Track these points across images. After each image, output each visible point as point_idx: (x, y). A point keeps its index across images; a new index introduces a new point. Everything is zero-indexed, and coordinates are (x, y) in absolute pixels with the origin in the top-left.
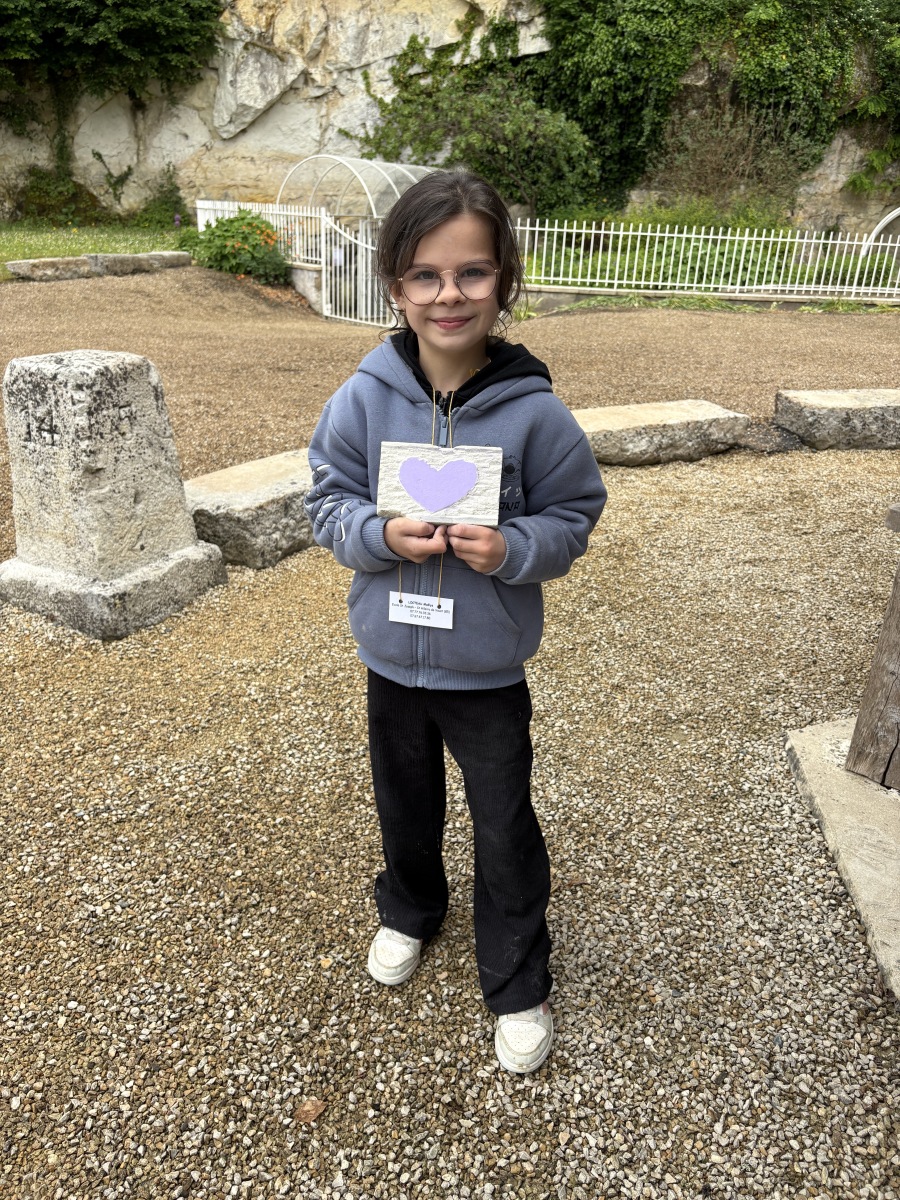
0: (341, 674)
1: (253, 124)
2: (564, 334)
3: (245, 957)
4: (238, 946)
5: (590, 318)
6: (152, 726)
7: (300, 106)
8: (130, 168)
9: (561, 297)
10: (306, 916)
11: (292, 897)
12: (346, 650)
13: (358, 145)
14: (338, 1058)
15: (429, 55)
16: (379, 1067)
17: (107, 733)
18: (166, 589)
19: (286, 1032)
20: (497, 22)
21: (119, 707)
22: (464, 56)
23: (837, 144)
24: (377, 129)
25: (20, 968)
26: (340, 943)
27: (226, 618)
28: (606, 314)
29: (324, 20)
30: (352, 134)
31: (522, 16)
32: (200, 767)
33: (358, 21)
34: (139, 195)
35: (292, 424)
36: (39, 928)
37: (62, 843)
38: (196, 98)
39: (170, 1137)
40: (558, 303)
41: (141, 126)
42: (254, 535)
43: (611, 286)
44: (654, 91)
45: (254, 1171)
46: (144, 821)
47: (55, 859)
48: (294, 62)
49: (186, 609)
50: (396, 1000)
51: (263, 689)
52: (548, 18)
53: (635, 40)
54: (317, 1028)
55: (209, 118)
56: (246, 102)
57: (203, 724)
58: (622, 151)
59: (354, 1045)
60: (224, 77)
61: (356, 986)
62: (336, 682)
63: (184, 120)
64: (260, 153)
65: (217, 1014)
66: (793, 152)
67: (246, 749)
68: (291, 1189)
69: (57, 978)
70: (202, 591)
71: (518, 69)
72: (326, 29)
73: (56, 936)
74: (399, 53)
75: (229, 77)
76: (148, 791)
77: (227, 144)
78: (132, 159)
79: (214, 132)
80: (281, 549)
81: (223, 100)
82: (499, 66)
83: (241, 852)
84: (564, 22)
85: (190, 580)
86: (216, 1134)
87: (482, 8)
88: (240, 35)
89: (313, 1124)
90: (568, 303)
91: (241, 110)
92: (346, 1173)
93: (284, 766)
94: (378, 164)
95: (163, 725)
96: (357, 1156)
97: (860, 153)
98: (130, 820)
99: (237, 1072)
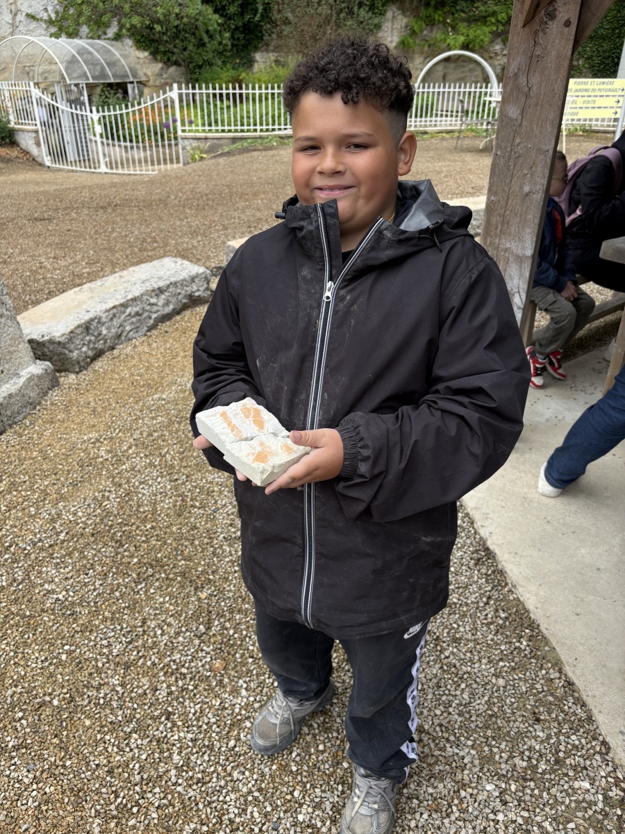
0: (156, 434)
2: (232, 172)
3: (156, 603)
4: (149, 598)
5: (246, 157)
6: (47, 486)
9: (222, 142)
10: (183, 574)
11: (171, 566)
12: (153, 418)
13: (44, 26)
14: (225, 640)
16: (247, 639)
17: (19, 495)
18: (24, 396)
19: (193, 634)
21: (20, 478)
23: (389, 15)
24: (57, 13)
25: (26, 636)
26: (207, 584)
27: (67, 410)
28: (256, 153)
30: (38, 17)
32: (89, 505)
35: (62, 263)
36: (28, 613)
37: (20, 565)
39: (149, 696)
40: (221, 146)
42: (71, 351)
43: (255, 130)
45: (200, 700)
46: (66, 543)
47: (20, 575)
49: (38, 407)
50: (247, 606)
51: (108, 452)
54: (209, 628)
57: (79, 479)
58: (244, 24)
59: (231, 632)
61: (223, 604)
62: (154, 440)
65: (152, 634)
66: (362, 23)
67: (112, 489)
68: (221, 703)
69: (51, 637)
70: (45, 394)
73: (39, 616)
76: (61, 525)
80: (89, 357)
83: (132, 549)
85: (36, 388)
86: (173, 688)
89: (223, 672)
90: (227, 146)
92: (246, 689)
93: (140, 495)
94: (63, 41)
95: (54, 484)
96: (249, 681)
97: (405, 20)
98: (57, 544)
99: (174, 658)
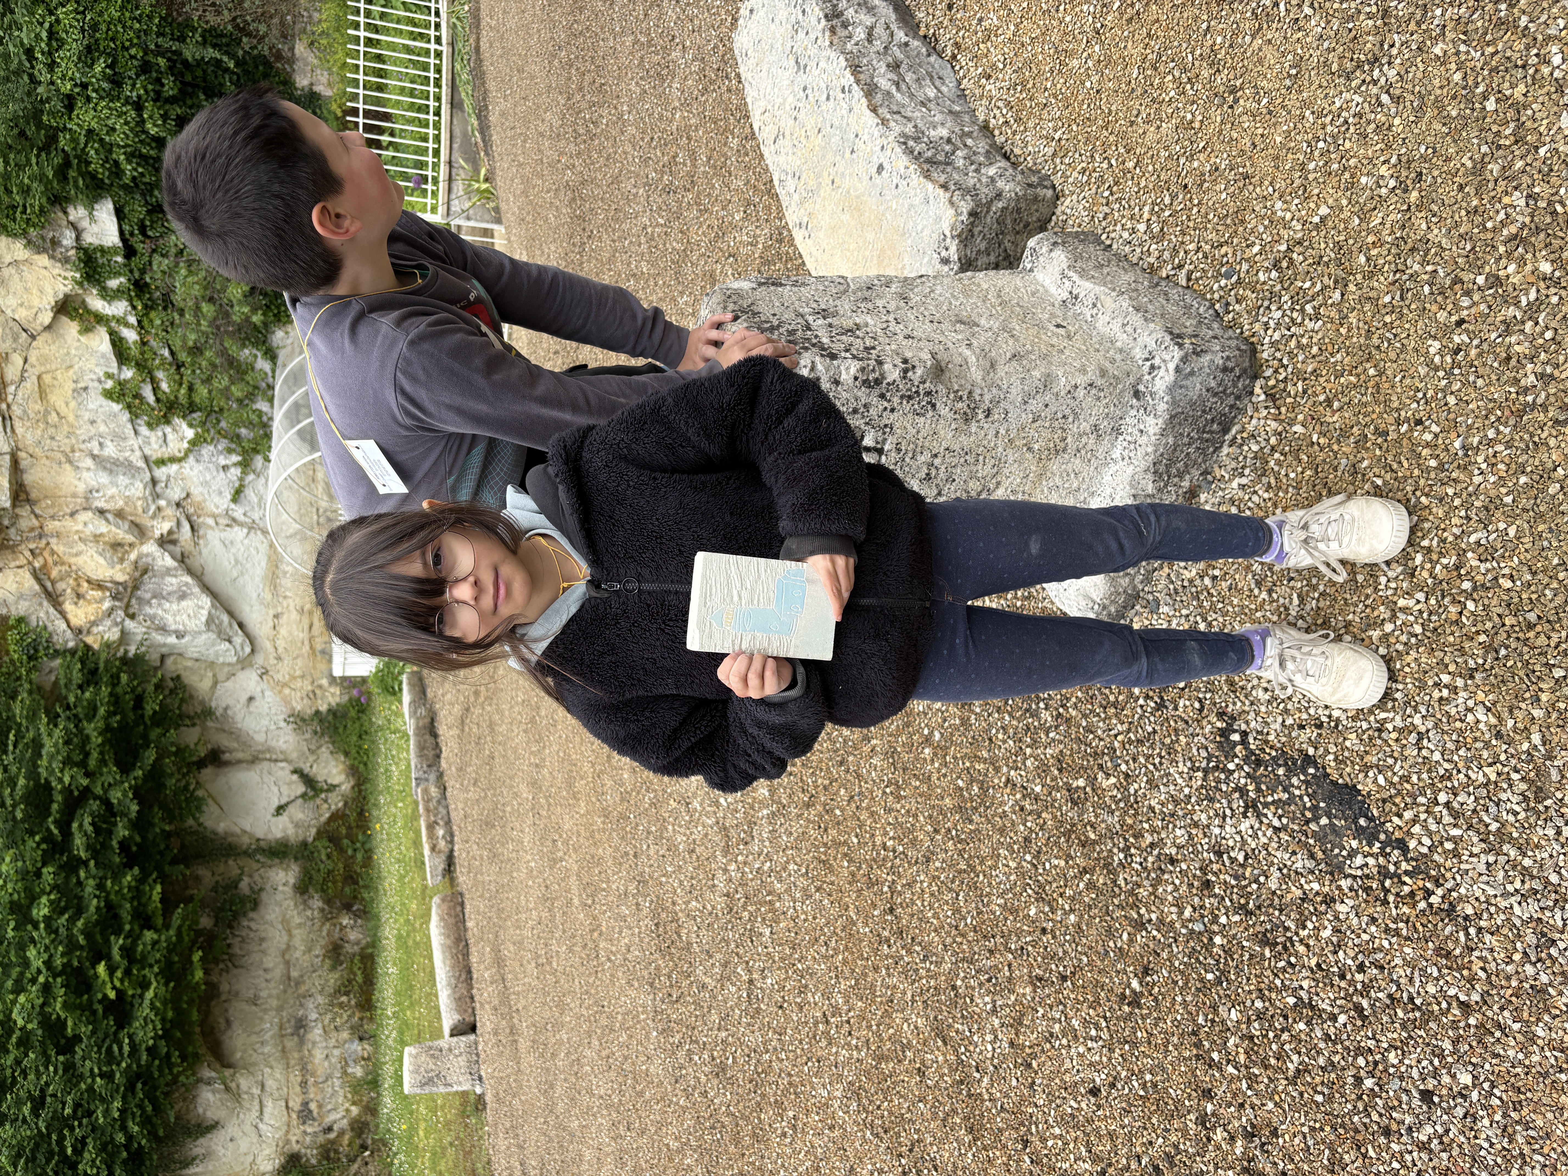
1: (231, 614)
7: (205, 551)
8: (295, 772)
9: (457, 131)
13: (251, 477)
15: (128, 373)
18: (1136, 290)
20: (78, 275)
22: (127, 325)
24: (230, 451)
29: (90, 514)
30: (237, 485)
31: (68, 239)
33: (88, 469)
34: (327, 762)
38: (201, 684)
41: (240, 755)
42: (999, 196)
44: (160, 40)
48: (147, 555)
52: (68, 200)
53: (91, 67)
55: (226, 669)
56: (204, 619)
60: (172, 646)
63: (230, 702)
64: (267, 606)
71: (139, 247)
72: (102, 512)
74: (126, 416)
75: (172, 640)
77: (258, 648)
78: (282, 768)
79: (244, 663)
81: (203, 649)
82: (137, 275)
84: (72, 173)
85: (1107, 269)
87: (61, 296)
88: (116, 624)
90: (466, 122)
91: (213, 627)
94: (276, 445)
